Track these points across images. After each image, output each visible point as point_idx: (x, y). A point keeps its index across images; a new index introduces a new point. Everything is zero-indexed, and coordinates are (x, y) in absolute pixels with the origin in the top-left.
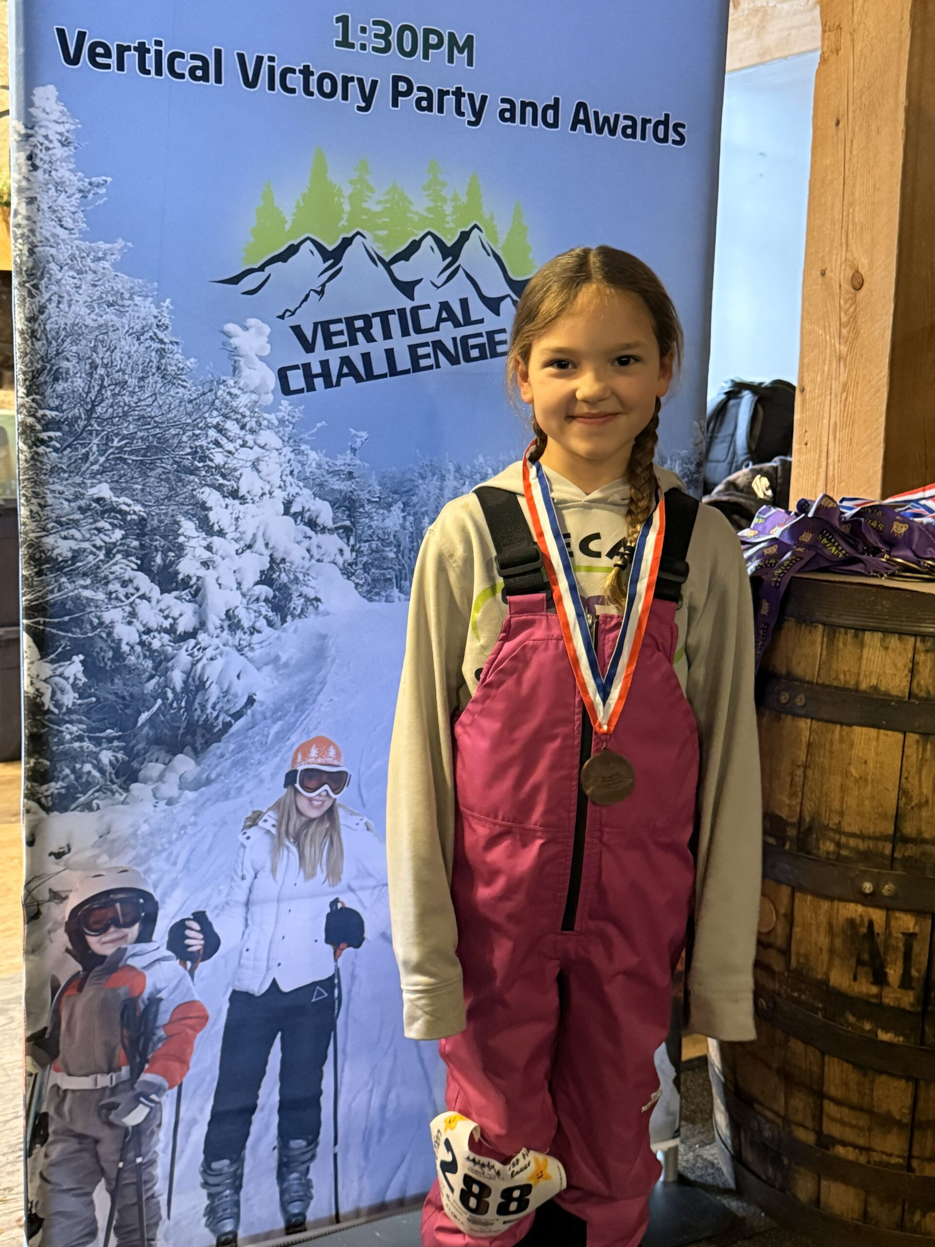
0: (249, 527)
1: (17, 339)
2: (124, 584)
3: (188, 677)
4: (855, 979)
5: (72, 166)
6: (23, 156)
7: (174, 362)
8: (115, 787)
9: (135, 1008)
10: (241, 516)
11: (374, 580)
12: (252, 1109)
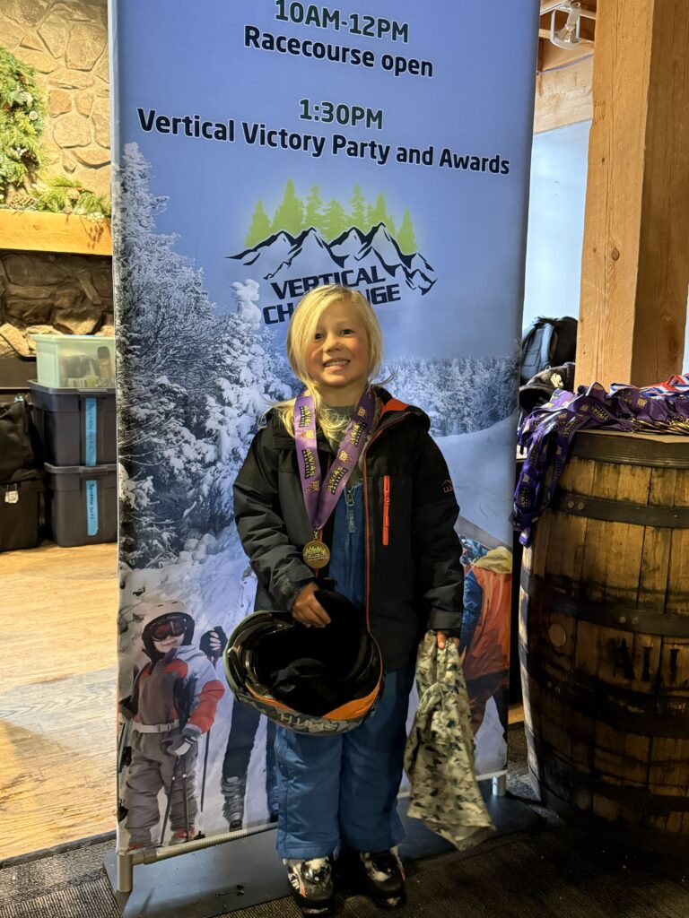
1: (115, 291)
2: (176, 434)
3: (211, 488)
4: (614, 675)
5: (147, 190)
6: (118, 184)
8: (171, 554)
9: (182, 685)
10: (241, 394)
12: (251, 746)
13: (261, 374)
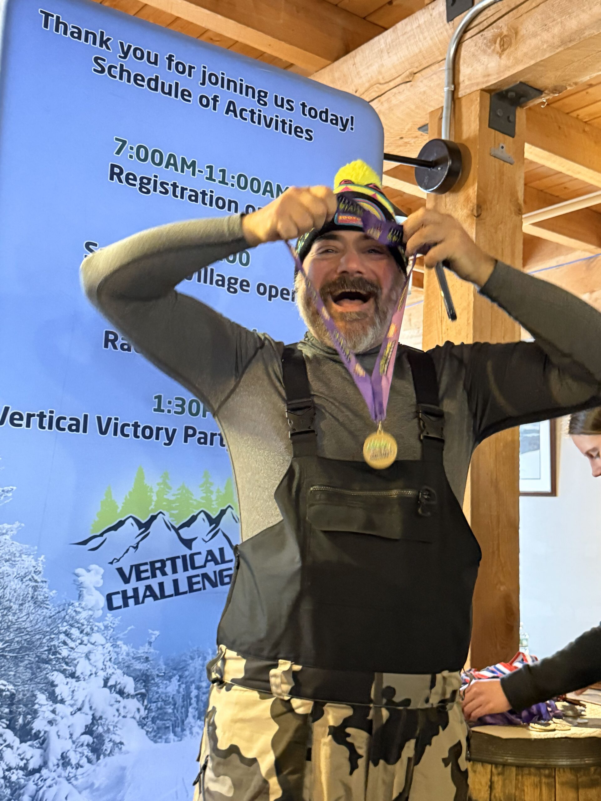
0: (80, 696)
7: (42, 594)
10: (76, 689)
11: (158, 728)
13: (101, 666)
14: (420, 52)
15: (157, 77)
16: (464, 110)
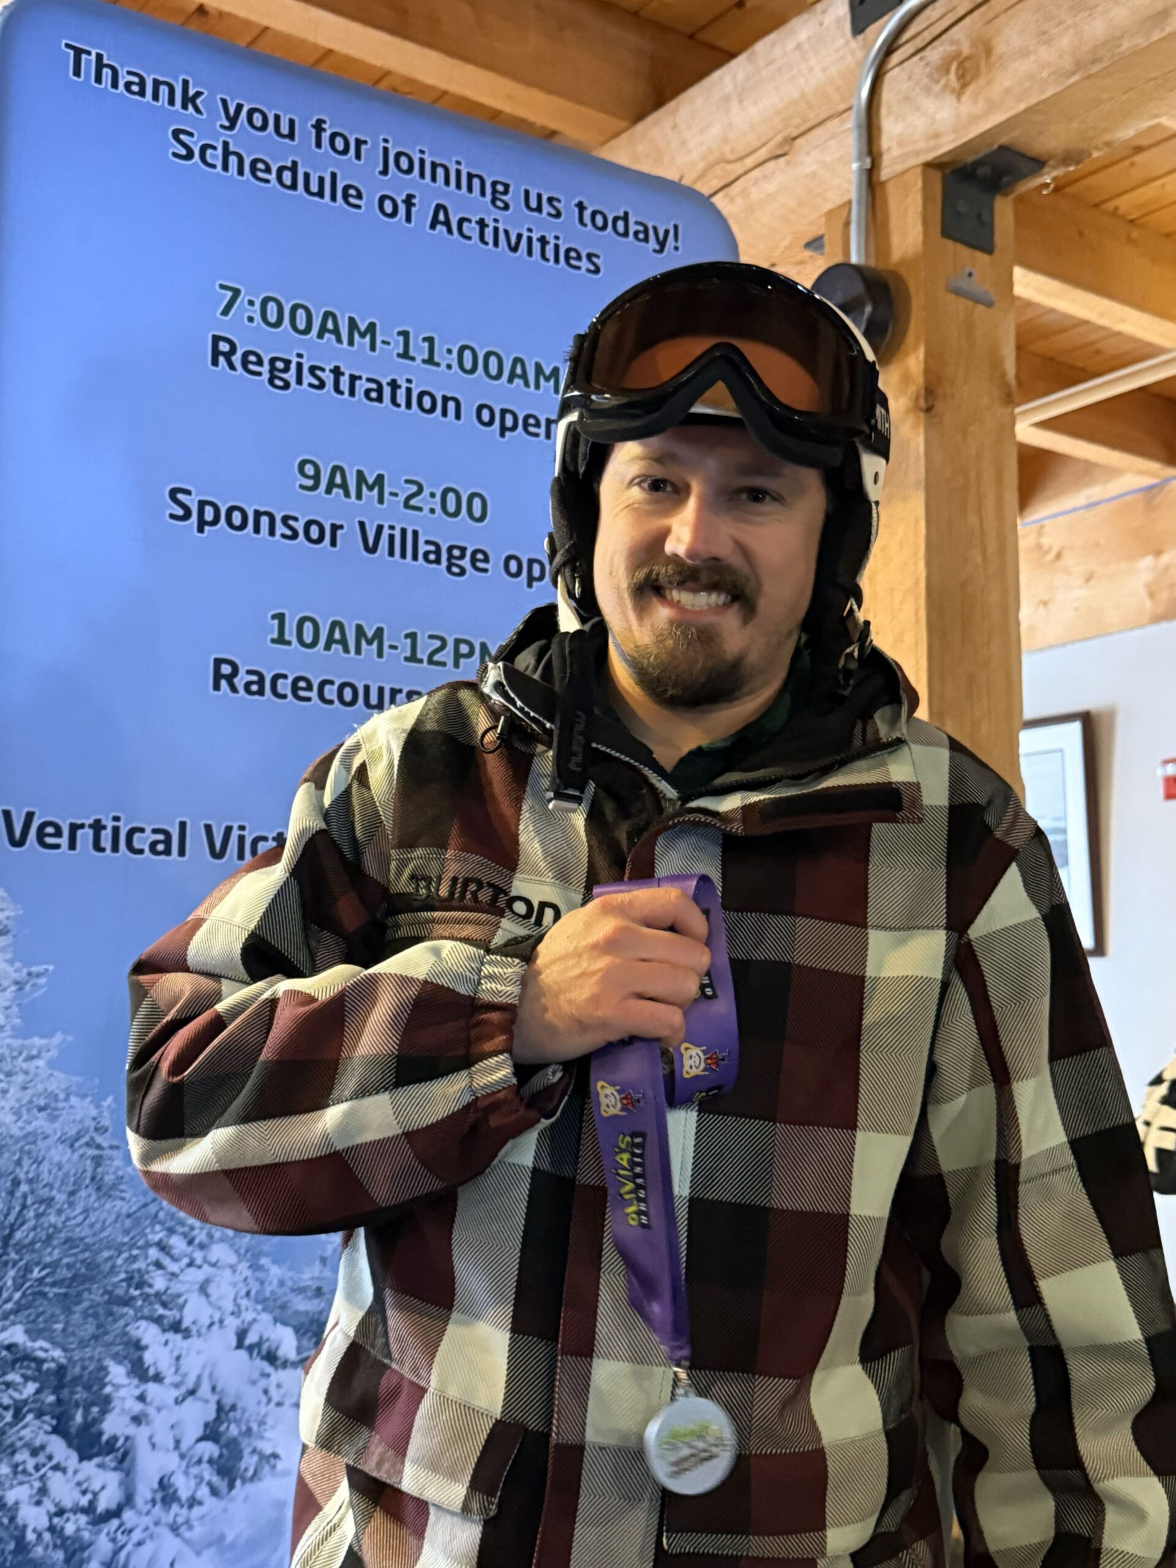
0: (192, 1367)
5: (9, 956)
7: (112, 1170)
10: (184, 1353)
13: (229, 1306)
14: (803, 95)
15: (295, 163)
16: (893, 206)
